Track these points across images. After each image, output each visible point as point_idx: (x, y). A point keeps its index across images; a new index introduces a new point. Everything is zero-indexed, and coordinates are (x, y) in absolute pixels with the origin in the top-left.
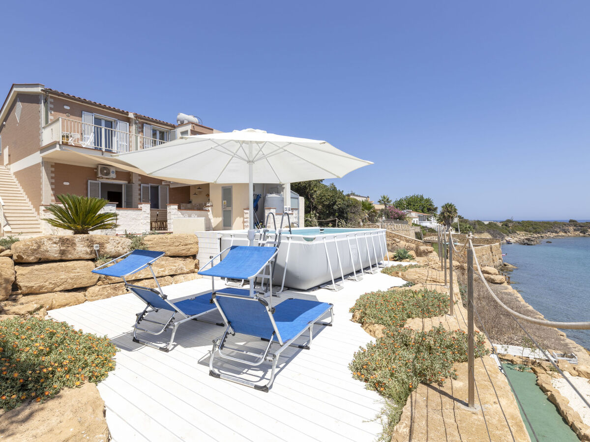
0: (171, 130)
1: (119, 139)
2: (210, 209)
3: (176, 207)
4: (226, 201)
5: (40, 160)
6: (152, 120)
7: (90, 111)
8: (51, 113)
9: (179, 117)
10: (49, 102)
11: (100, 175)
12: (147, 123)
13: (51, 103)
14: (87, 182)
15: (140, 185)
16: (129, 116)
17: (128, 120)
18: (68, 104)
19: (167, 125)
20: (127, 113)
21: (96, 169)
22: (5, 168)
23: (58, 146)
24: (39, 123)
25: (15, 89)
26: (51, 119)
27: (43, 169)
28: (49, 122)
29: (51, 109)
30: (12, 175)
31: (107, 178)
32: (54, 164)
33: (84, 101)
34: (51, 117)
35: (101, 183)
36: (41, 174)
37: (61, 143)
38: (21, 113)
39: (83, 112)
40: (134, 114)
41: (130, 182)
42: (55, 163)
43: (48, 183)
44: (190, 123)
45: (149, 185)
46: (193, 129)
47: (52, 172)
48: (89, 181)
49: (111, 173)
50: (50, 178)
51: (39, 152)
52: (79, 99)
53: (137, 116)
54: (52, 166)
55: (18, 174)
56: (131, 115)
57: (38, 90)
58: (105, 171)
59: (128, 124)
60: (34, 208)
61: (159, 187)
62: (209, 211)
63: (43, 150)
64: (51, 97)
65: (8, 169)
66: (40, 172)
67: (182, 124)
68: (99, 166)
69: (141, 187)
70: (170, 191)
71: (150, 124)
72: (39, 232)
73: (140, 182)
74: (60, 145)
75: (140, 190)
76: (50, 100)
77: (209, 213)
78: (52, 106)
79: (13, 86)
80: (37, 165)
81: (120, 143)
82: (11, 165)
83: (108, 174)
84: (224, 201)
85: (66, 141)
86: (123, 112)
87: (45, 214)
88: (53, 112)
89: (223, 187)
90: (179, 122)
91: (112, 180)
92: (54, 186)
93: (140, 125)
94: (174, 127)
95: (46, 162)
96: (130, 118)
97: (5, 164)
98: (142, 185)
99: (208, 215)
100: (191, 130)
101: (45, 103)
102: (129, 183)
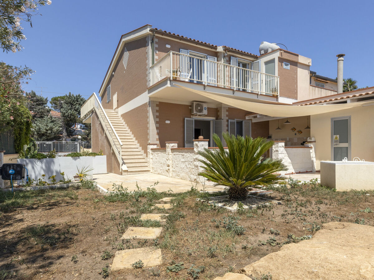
0: (253, 61)
1: (209, 75)
2: (311, 145)
3: (283, 144)
4: (338, 136)
5: (147, 100)
6: (239, 53)
7: (186, 48)
8: (156, 53)
9: (262, 46)
10: (154, 42)
11: (195, 112)
12: (233, 56)
13: (156, 43)
14: (184, 119)
15: (228, 121)
16: (218, 50)
17: (216, 55)
18: (169, 42)
19: (250, 56)
20: (216, 48)
21: (191, 106)
22: (114, 111)
23: (169, 82)
24: (146, 64)
25: (123, 40)
26: (156, 59)
27: (150, 109)
28: (155, 62)
29: (157, 49)
30: (120, 117)
31: (199, 115)
32: (158, 103)
33: (182, 38)
34: (156, 57)
35: (195, 120)
36: (148, 114)
37: (172, 79)
38: (128, 60)
39: (181, 49)
40: (223, 47)
41: (218, 117)
42: (160, 102)
43: (154, 122)
44: (274, 51)
45: (235, 120)
46: (281, 56)
47: (157, 111)
48: (186, 119)
49: (204, 109)
50: (156, 117)
51: (147, 92)
52: (178, 37)
53: (226, 49)
54: (157, 106)
55: (124, 116)
56: (220, 49)
57: (147, 31)
58: (199, 108)
59: (216, 58)
60: (140, 146)
61: (244, 121)
62: (311, 148)
63: (151, 89)
64: (157, 37)
65: (116, 112)
66: (147, 112)
67: (266, 53)
68: (195, 103)
69: (228, 123)
70: (252, 126)
71: (236, 57)
72: (148, 171)
73: (227, 118)
74: (170, 81)
75: (228, 126)
76: (156, 40)
77: (311, 151)
78: (157, 46)
79: (122, 37)
80: (145, 105)
81: (209, 78)
82: (119, 108)
83: (201, 111)
84: (335, 136)
85: (175, 76)
86: (212, 47)
87: (153, 153)
88: (157, 52)
89: (332, 119)
90: (263, 52)
91: (204, 116)
92: (158, 125)
93: (227, 58)
94: (256, 58)
95: (152, 102)
96: (218, 52)
97: (114, 108)
98: (229, 120)
99: (310, 153)
100: (279, 58)
101: (152, 43)
102: (217, 119)
